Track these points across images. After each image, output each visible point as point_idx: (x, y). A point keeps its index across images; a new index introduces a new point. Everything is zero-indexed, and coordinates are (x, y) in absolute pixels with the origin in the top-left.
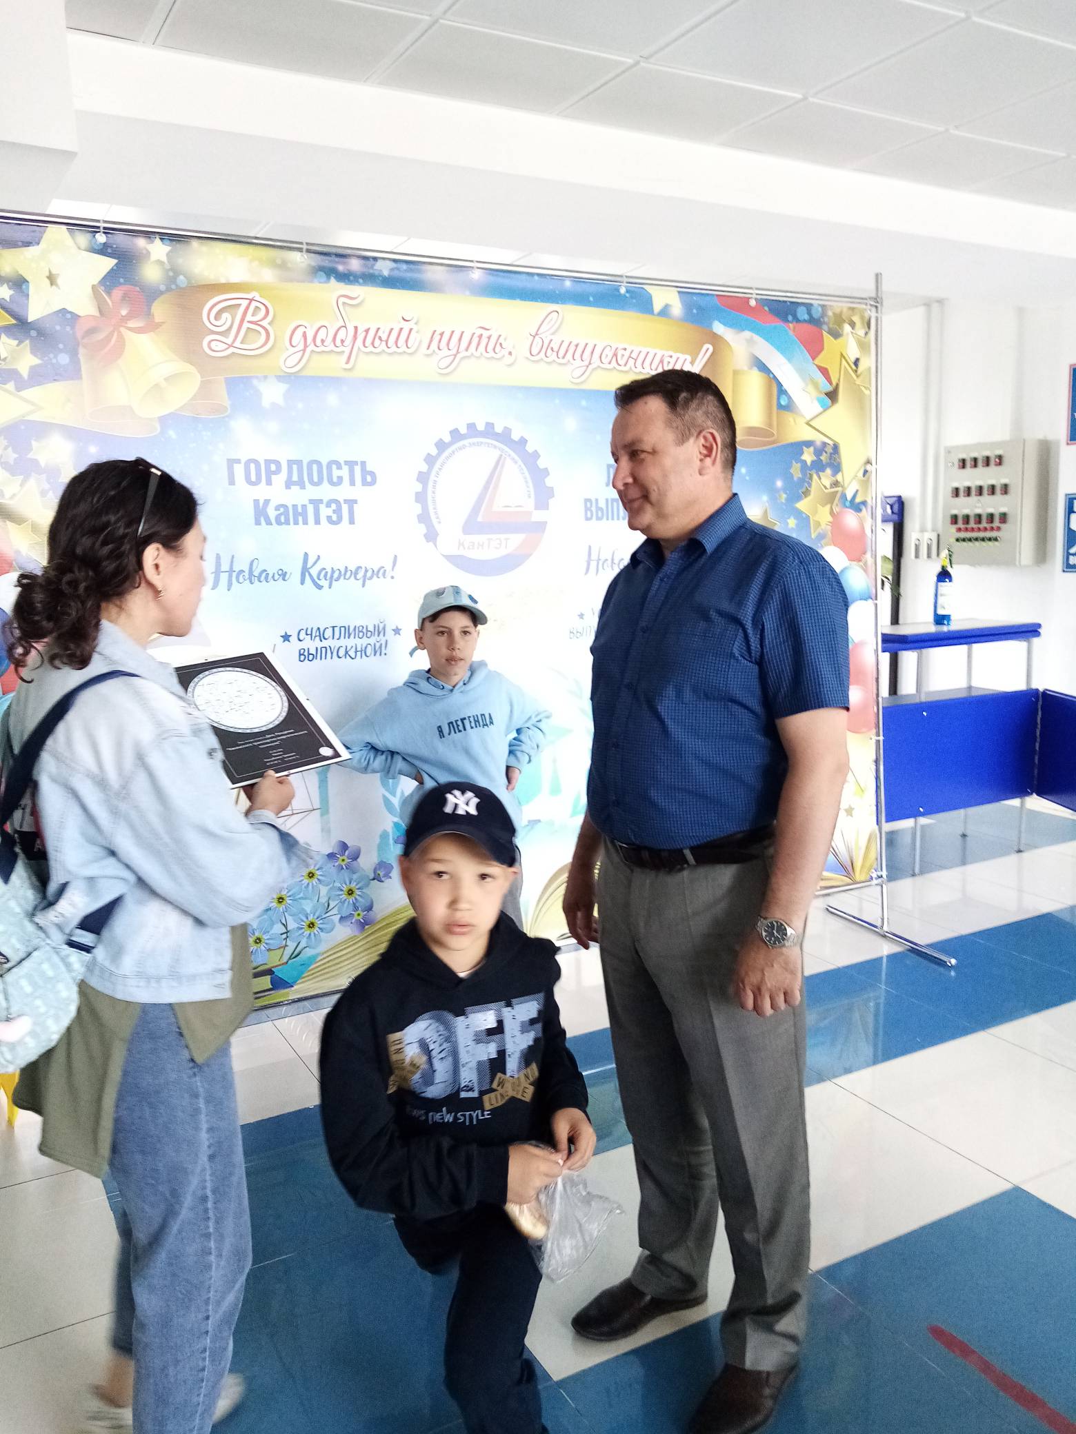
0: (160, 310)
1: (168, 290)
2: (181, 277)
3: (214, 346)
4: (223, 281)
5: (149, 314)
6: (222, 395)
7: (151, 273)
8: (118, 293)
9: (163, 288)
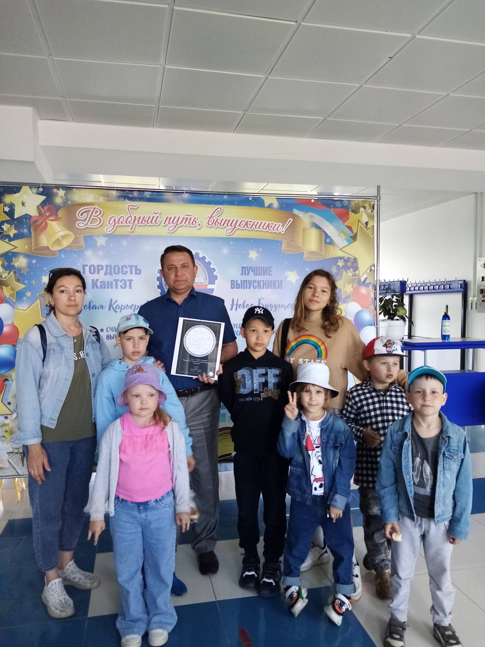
0: (60, 213)
1: (64, 206)
2: (69, 202)
3: (81, 225)
4: (85, 202)
5: (57, 214)
6: (82, 242)
7: (58, 200)
8: (46, 208)
9: (62, 205)
